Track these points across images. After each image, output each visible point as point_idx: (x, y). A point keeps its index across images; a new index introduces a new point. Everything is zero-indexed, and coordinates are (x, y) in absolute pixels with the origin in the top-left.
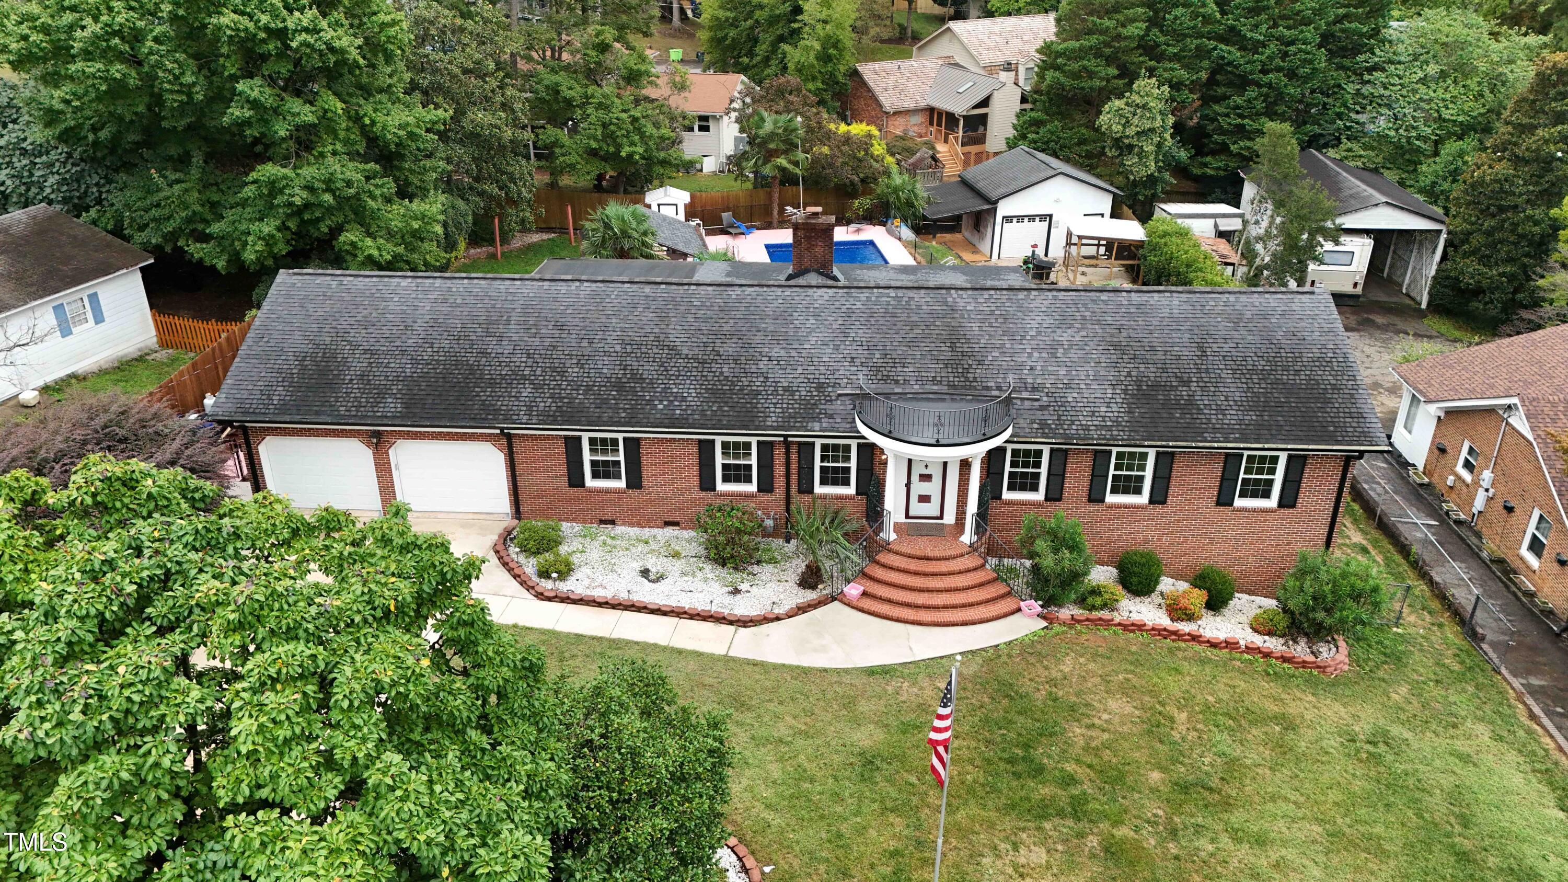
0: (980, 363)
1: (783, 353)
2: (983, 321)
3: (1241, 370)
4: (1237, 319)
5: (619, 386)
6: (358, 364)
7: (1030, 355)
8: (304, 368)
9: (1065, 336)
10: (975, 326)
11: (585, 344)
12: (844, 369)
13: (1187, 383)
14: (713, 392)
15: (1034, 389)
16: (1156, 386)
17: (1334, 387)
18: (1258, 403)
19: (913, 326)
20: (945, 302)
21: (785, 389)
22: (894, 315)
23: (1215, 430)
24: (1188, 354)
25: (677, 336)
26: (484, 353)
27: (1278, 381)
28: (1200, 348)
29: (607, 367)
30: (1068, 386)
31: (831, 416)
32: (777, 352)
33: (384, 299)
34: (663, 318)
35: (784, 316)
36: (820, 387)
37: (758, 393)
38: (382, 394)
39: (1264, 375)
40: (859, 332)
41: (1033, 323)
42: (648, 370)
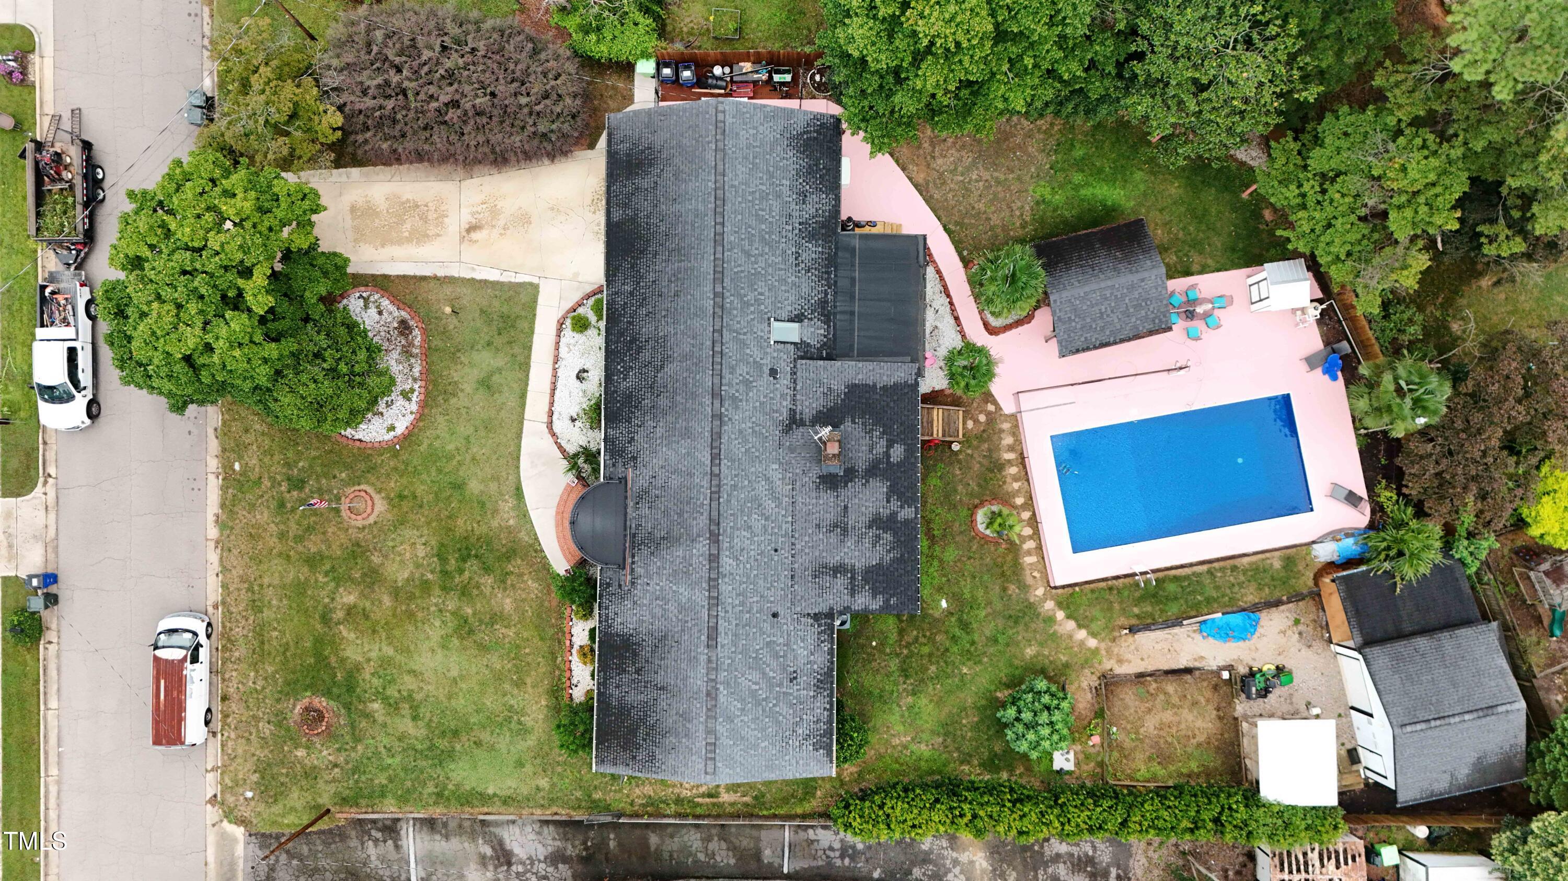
0: (652, 554)
1: (659, 435)
2: (684, 558)
3: (647, 708)
4: (685, 717)
5: (634, 340)
6: (645, 183)
7: (658, 584)
8: (643, 152)
9: (672, 607)
10: (680, 553)
11: (664, 313)
12: (647, 473)
13: (638, 671)
14: (630, 396)
15: (633, 583)
16: (635, 654)
17: (634, 758)
18: (624, 711)
19: (680, 515)
20: (699, 536)
21: (633, 438)
22: (688, 503)
23: (605, 679)
24: (659, 679)
25: (670, 369)
26: (656, 254)
27: (638, 728)
28: (661, 689)
29: (647, 330)
30: (635, 603)
31: (614, 465)
32: (660, 431)
33: (697, 177)
34: (685, 357)
35: (687, 433)
36: (634, 458)
37: (630, 423)
38: (626, 206)
39: (643, 720)
40: (675, 481)
41: (684, 592)
42: (645, 355)
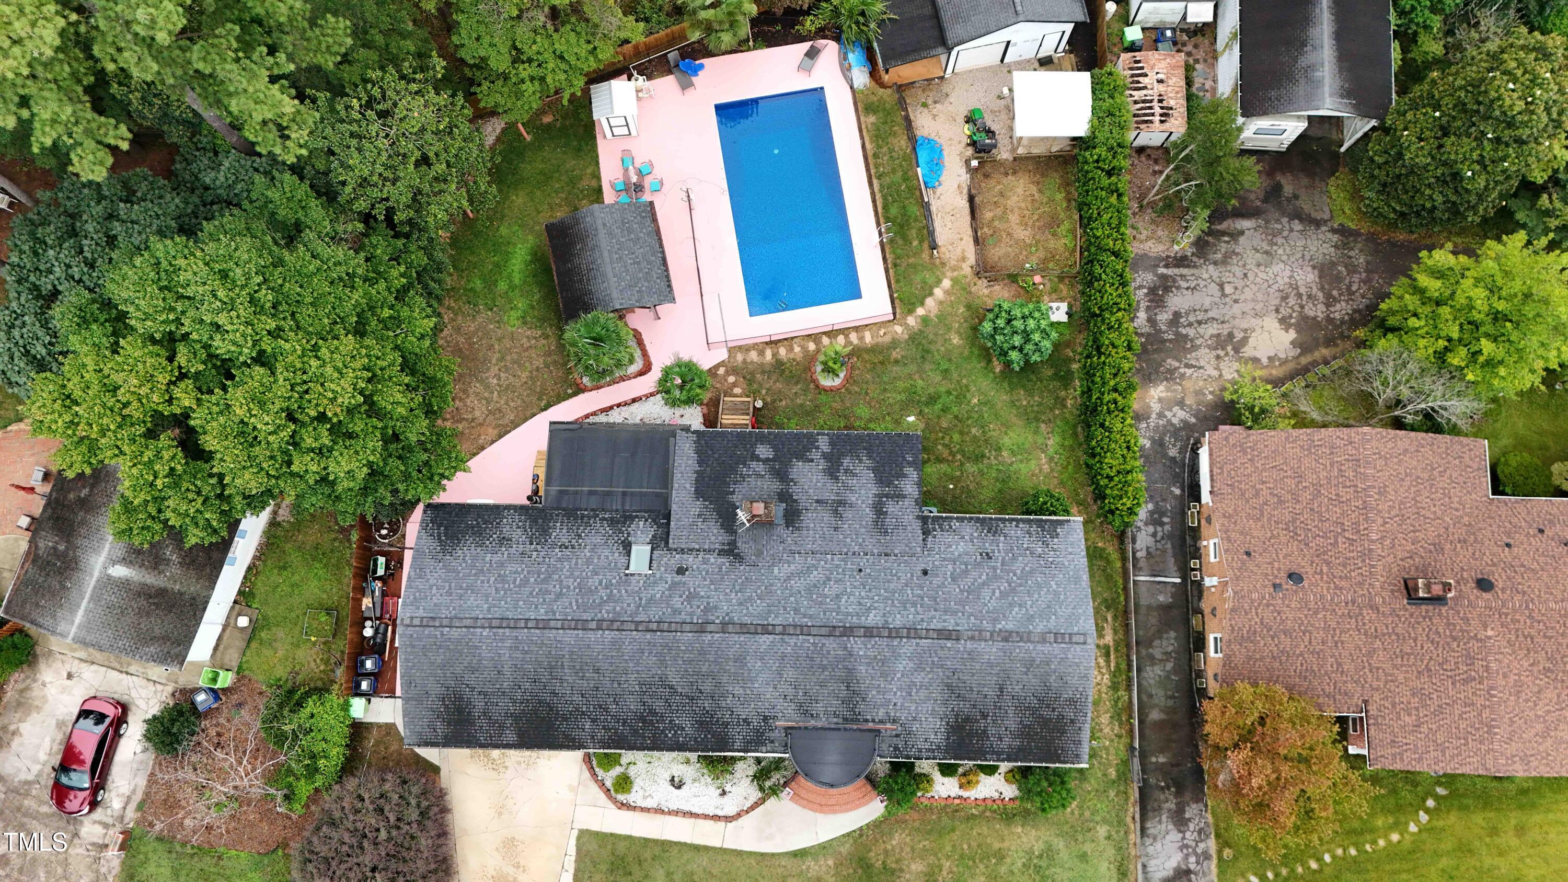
0: (864, 700)
1: (741, 691)
2: (868, 664)
3: (1022, 707)
4: (1029, 664)
5: (642, 719)
6: (479, 704)
7: (895, 693)
8: (446, 707)
9: (918, 678)
10: (863, 668)
11: (616, 685)
12: (781, 704)
13: (984, 716)
14: (701, 723)
15: (894, 721)
16: (967, 719)
17: (1072, 721)
18: (1025, 732)
19: (824, 668)
20: (845, 648)
21: (745, 720)
22: (812, 659)
23: (994, 753)
24: (991, 693)
25: (674, 678)
26: (554, 693)
27: (1041, 716)
28: (1001, 690)
29: (633, 704)
30: (915, 719)
31: (772, 742)
32: (738, 691)
33: (476, 647)
34: (662, 662)
35: (740, 660)
36: (765, 719)
37: (728, 723)
38: (502, 727)
39: (1034, 711)
40: (790, 674)
41: (902, 665)
42: (659, 706)
